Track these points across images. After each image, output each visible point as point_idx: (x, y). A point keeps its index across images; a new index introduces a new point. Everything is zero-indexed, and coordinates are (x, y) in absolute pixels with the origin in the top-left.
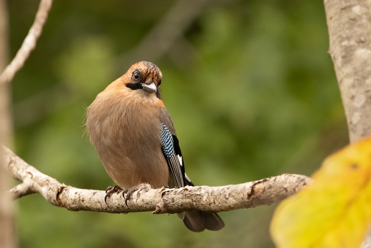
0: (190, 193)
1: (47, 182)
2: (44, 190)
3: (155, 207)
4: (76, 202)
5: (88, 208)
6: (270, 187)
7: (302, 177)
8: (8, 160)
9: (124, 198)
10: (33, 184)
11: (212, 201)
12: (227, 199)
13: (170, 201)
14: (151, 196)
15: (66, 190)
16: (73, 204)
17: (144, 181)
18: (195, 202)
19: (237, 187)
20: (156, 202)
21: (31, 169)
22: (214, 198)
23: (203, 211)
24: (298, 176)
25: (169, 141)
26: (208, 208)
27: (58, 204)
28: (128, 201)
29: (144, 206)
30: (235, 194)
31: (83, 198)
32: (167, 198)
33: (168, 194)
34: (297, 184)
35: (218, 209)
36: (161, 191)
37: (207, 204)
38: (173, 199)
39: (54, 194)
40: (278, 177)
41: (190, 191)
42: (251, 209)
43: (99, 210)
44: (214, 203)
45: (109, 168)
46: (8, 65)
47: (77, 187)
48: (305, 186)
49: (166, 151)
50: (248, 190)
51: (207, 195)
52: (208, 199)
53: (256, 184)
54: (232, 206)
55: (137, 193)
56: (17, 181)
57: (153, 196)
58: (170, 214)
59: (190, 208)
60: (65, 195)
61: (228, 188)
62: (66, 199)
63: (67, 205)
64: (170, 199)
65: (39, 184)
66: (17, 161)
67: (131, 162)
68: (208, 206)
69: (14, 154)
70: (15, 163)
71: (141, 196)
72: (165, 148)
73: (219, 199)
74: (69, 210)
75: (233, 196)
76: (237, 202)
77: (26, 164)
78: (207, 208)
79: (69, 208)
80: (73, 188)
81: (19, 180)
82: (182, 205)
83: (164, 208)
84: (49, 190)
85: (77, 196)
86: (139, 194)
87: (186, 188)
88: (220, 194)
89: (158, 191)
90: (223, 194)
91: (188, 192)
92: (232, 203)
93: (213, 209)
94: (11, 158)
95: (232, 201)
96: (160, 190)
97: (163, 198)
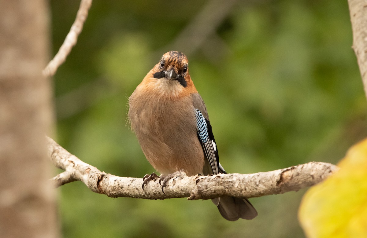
0: (223, 180)
1: (88, 170)
2: (85, 178)
3: (190, 193)
4: (115, 189)
5: (126, 194)
6: (298, 175)
7: (328, 165)
8: (51, 150)
9: (161, 184)
10: (75, 172)
11: (243, 187)
12: (257, 185)
13: (204, 187)
14: (186, 183)
15: (106, 178)
16: (113, 191)
18: (227, 188)
19: (266, 174)
20: (191, 189)
21: (73, 158)
22: (245, 185)
24: (323, 164)
26: (240, 195)
27: (98, 191)
28: (164, 188)
29: (180, 193)
30: (265, 181)
31: (122, 185)
32: (201, 185)
33: (202, 181)
34: (323, 171)
35: (249, 195)
36: (196, 178)
37: (239, 191)
38: (206, 186)
39: (95, 182)
40: (305, 165)
41: (223, 178)
42: (280, 196)
43: (137, 197)
44: (245, 189)
45: (148, 154)
46: (51, 61)
47: (116, 175)
49: (201, 135)
50: (277, 177)
51: (239, 182)
52: (239, 186)
53: (284, 172)
54: (262, 192)
55: (173, 180)
56: (60, 169)
57: (188, 183)
58: (204, 200)
59: (222, 194)
60: (105, 183)
61: (258, 176)
62: (106, 187)
63: (107, 192)
64: (204, 185)
65: (81, 172)
66: (60, 150)
67: (168, 148)
68: (240, 192)
69: (57, 144)
70: (58, 152)
71: (176, 183)
72: (200, 133)
73: (250, 185)
74: (109, 196)
75: (263, 183)
76: (267, 189)
77: (69, 153)
78: (238, 194)
79: (109, 194)
80: (113, 175)
81: (62, 169)
82: (215, 192)
83: (198, 194)
84: (90, 177)
85: (116, 183)
86: (174, 182)
87: (219, 176)
88: (251, 181)
89: (193, 179)
90: (253, 181)
91: (221, 180)
92: (262, 190)
93: (244, 195)
94: (54, 147)
95: (262, 188)
96: (194, 177)
97: (197, 185)
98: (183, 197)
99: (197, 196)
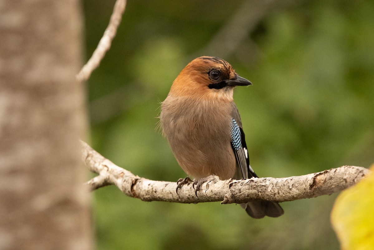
0: (256, 184)
1: (122, 174)
2: (119, 182)
3: (223, 197)
4: (149, 193)
5: (160, 198)
6: (331, 178)
7: (361, 168)
8: (85, 154)
9: (194, 189)
10: (109, 177)
12: (291, 189)
13: (237, 191)
14: (219, 187)
15: (140, 182)
16: (147, 195)
17: (213, 173)
18: (260, 192)
19: (300, 178)
20: (224, 193)
21: (107, 162)
22: (278, 189)
23: (268, 201)
24: (357, 167)
25: (237, 135)
26: (273, 199)
27: (132, 195)
28: (198, 192)
29: (213, 197)
30: (298, 184)
31: (156, 189)
32: (235, 189)
33: (235, 185)
34: (356, 175)
35: (282, 199)
36: (229, 183)
38: (240, 190)
39: (128, 186)
40: (338, 169)
41: (256, 182)
42: (313, 199)
43: (171, 201)
44: (279, 193)
45: (181, 161)
47: (150, 179)
48: (364, 177)
49: (235, 144)
50: (310, 181)
51: (272, 187)
52: (273, 190)
53: (317, 175)
54: (295, 196)
55: (206, 184)
57: (221, 187)
58: (237, 204)
59: (256, 198)
60: (139, 187)
61: (291, 180)
62: (140, 191)
63: (140, 196)
64: (237, 189)
65: (115, 176)
66: (94, 155)
67: (203, 155)
68: (273, 196)
69: (91, 148)
70: (92, 157)
71: (210, 187)
72: (234, 142)
73: (283, 189)
74: (143, 200)
75: (296, 187)
76: (300, 193)
77: (102, 158)
78: (272, 198)
79: (142, 198)
80: (147, 180)
81: (96, 173)
82: (248, 196)
83: (231, 198)
84: (124, 181)
85: (150, 188)
86: (208, 186)
87: (252, 180)
88: (284, 185)
89: (226, 183)
90: (286, 185)
91: (254, 184)
92: (295, 194)
93: (277, 199)
94: (88, 152)
95: (295, 191)
96: (228, 181)
97: (230, 189)
98: (216, 201)
99: (230, 200)
